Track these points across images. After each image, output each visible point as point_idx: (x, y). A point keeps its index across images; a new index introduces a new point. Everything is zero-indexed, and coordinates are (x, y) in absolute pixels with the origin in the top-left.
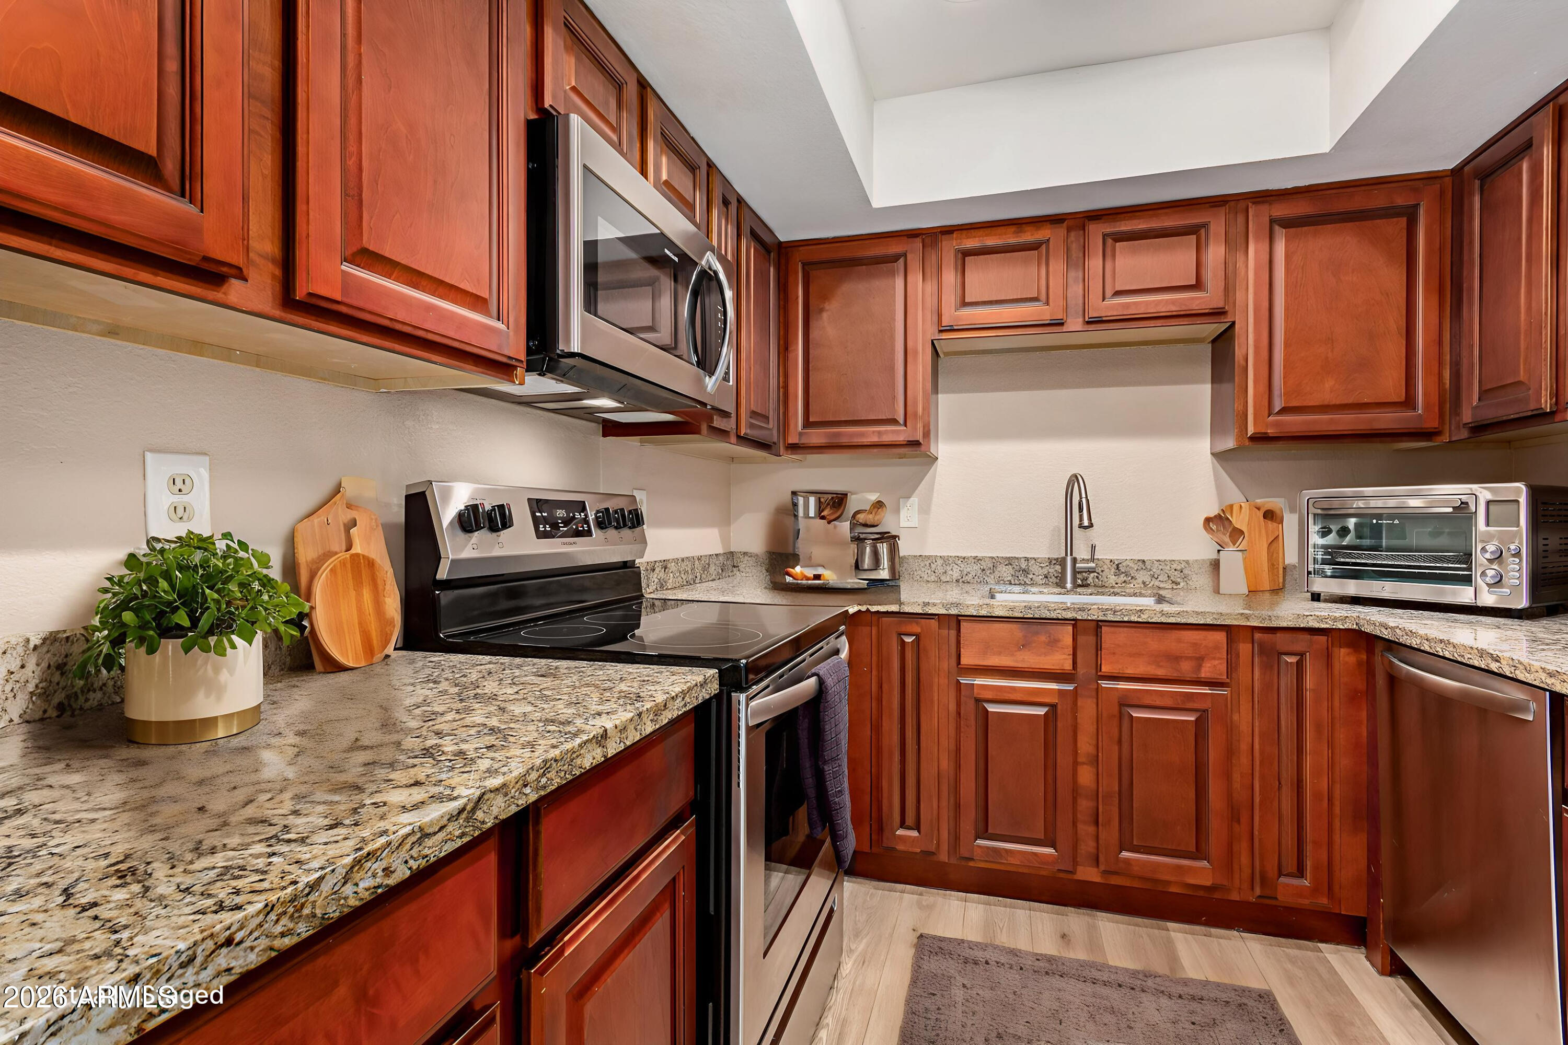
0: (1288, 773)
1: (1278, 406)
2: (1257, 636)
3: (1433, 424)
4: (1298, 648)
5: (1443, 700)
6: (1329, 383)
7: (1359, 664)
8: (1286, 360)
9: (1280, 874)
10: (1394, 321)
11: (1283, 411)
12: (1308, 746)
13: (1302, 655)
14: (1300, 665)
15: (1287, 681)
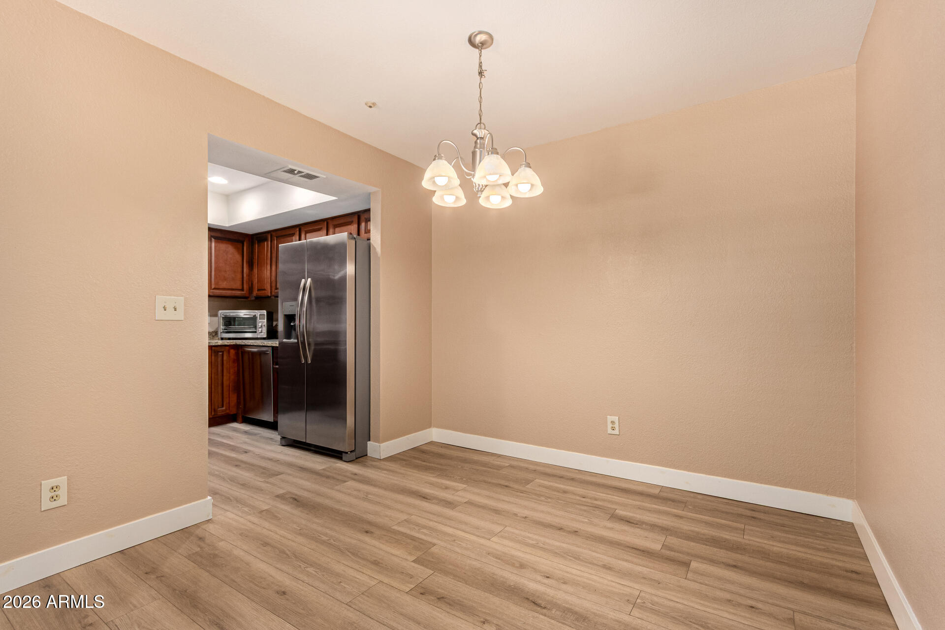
0: (220, 382)
1: (213, 287)
2: (213, 348)
3: (247, 295)
4: (223, 350)
5: (253, 353)
6: (225, 283)
7: (235, 353)
8: (215, 275)
9: (218, 408)
10: (240, 270)
11: (215, 289)
12: (225, 374)
13: (223, 352)
14: (223, 355)
15: (220, 359)
